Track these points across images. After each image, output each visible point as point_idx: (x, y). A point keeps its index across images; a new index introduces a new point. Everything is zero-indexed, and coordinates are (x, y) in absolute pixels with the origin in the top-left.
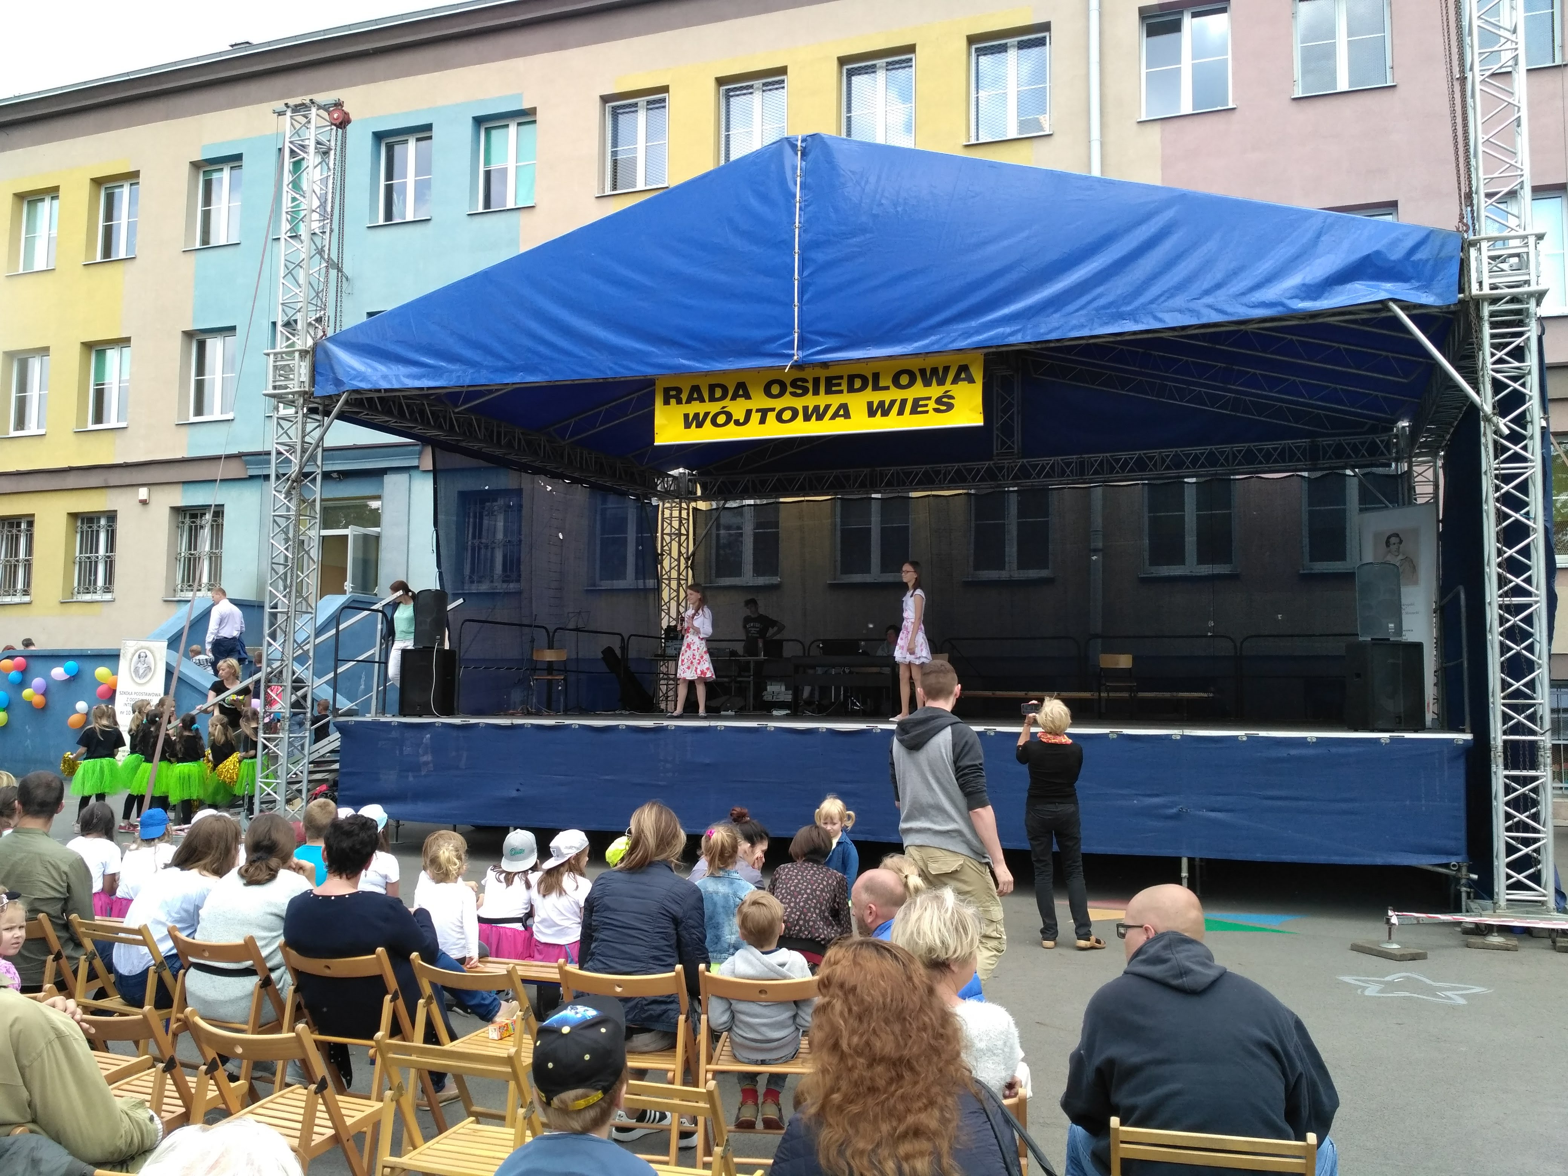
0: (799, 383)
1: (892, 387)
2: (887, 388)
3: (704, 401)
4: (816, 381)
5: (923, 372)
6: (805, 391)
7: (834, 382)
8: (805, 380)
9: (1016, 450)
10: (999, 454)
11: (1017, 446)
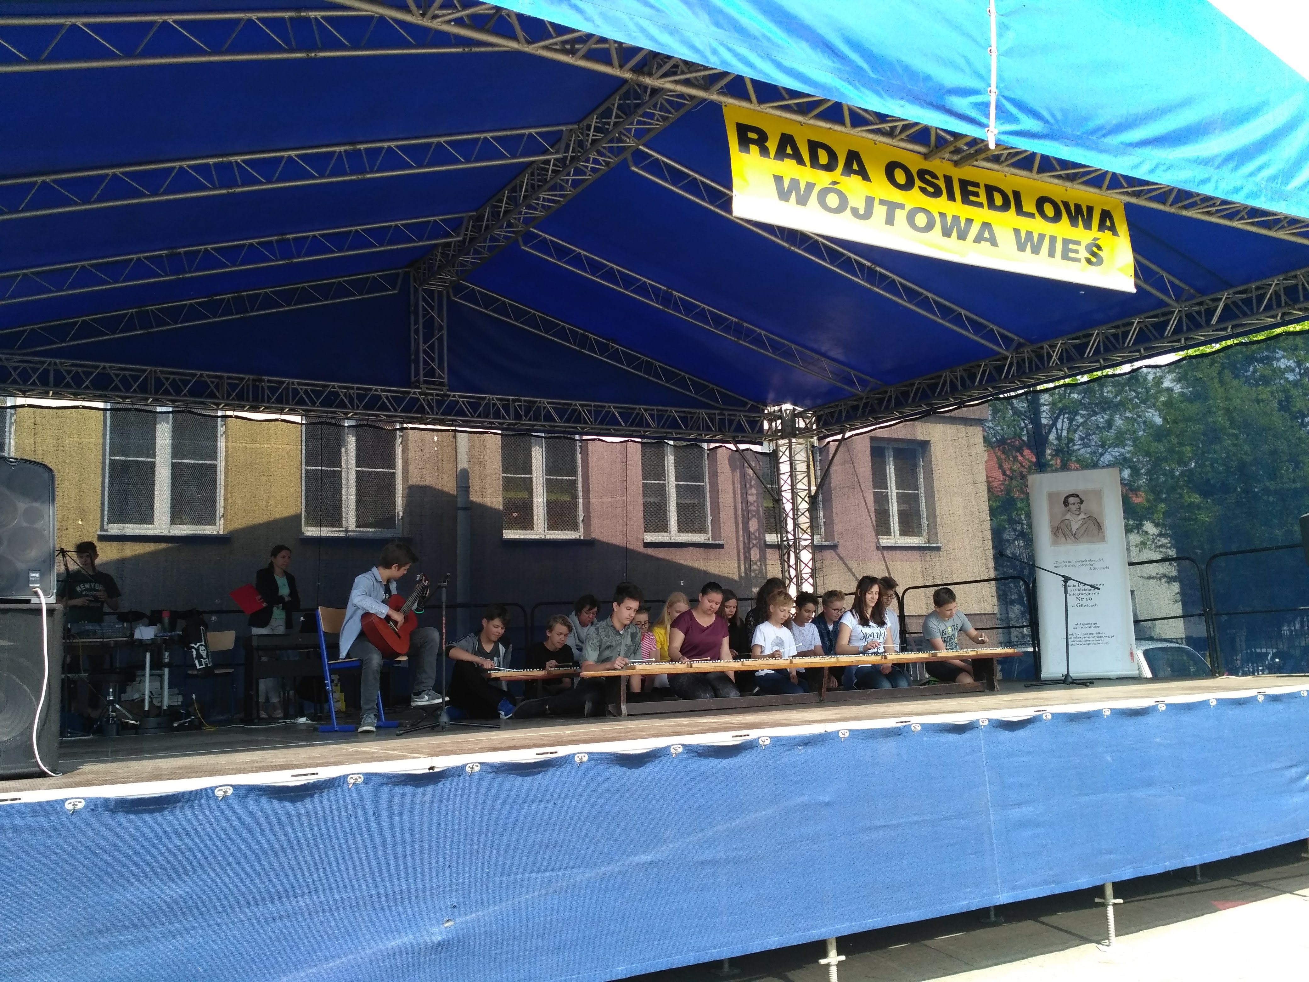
0: (928, 177)
1: (1037, 215)
3: (806, 165)
4: (948, 182)
5: (1066, 206)
6: (938, 192)
9: (446, 381)
10: (426, 382)
11: (445, 376)
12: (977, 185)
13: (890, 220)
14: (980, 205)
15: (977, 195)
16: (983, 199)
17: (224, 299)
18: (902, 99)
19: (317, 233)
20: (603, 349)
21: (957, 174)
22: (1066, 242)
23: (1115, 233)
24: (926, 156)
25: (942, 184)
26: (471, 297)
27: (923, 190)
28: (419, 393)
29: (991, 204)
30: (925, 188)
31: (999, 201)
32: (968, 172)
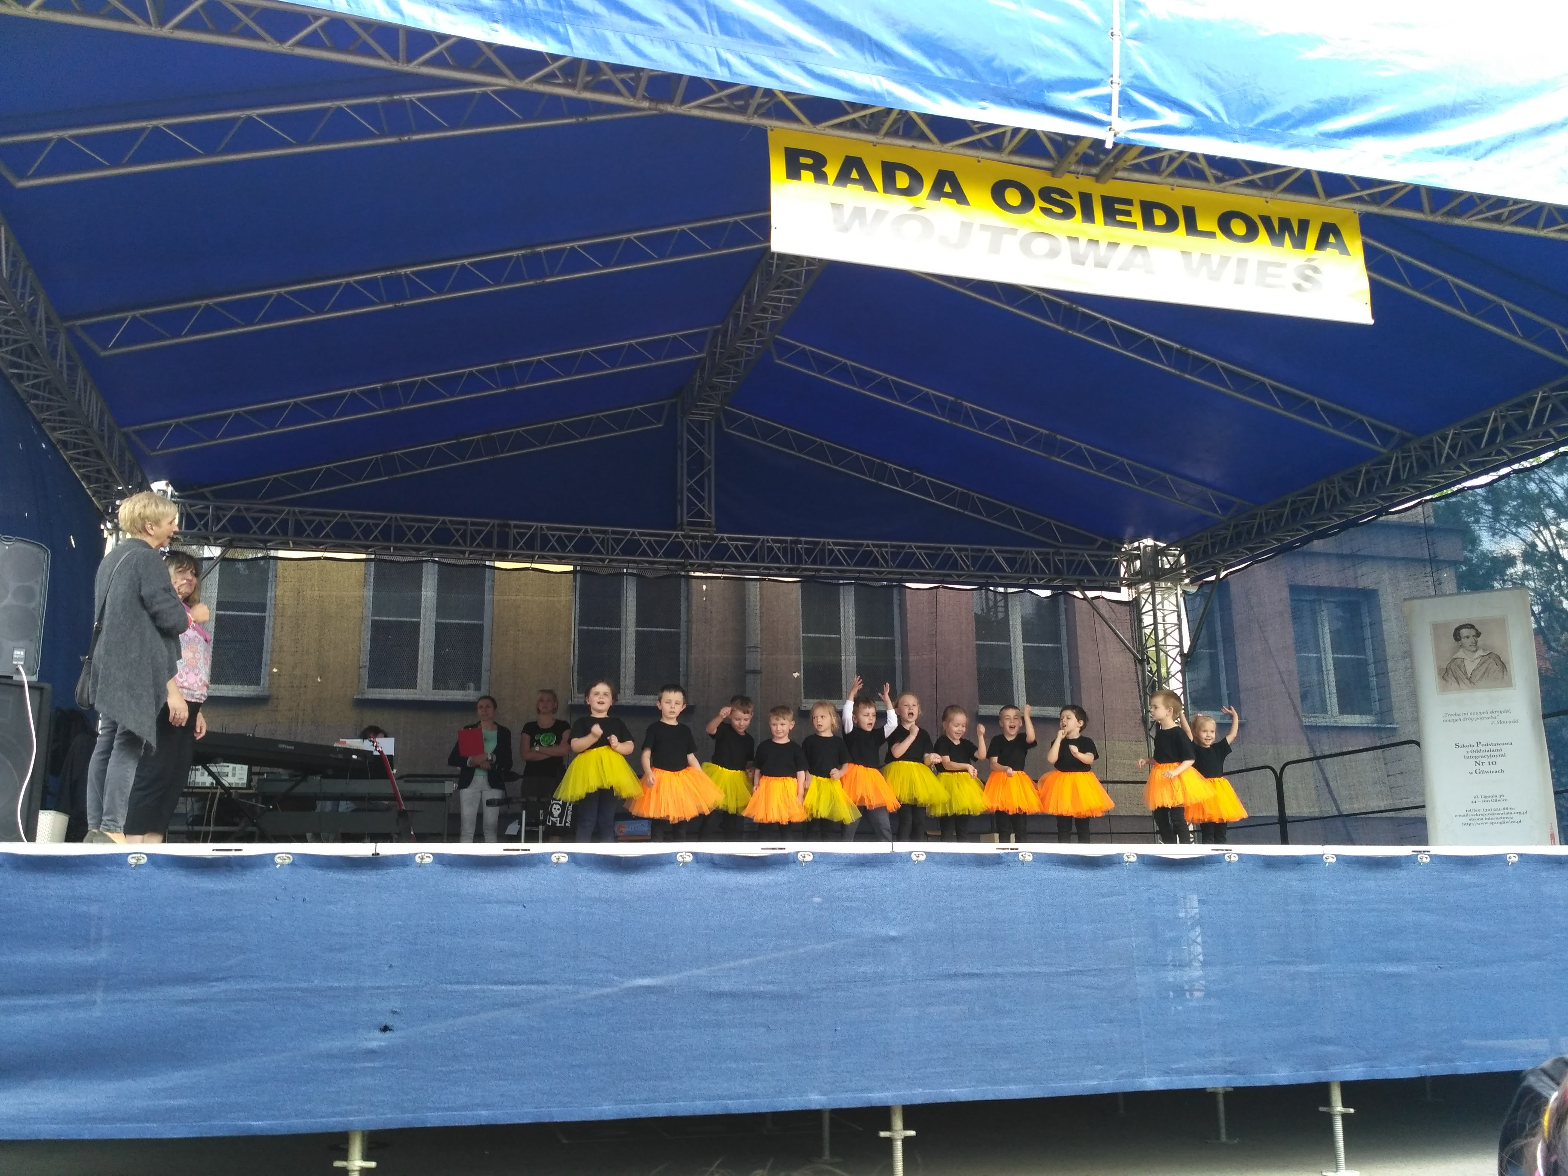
0: (1054, 196)
1: (1219, 234)
2: (1212, 235)
3: (875, 190)
4: (1086, 201)
5: (1267, 221)
6: (1068, 213)
7: (1117, 206)
8: (1065, 194)
9: (713, 521)
10: (690, 524)
11: (713, 516)
12: (1129, 202)
13: (995, 248)
14: (1133, 225)
15: (1128, 213)
16: (1137, 217)
17: (473, 440)
18: (983, 100)
19: (542, 357)
20: (906, 481)
21: (1098, 190)
22: (1263, 265)
23: (1344, 251)
24: (1053, 172)
25: (1076, 203)
26: (747, 426)
27: (1044, 210)
28: (682, 535)
29: (1149, 223)
30: (1050, 210)
31: (1160, 219)
32: (1114, 189)
